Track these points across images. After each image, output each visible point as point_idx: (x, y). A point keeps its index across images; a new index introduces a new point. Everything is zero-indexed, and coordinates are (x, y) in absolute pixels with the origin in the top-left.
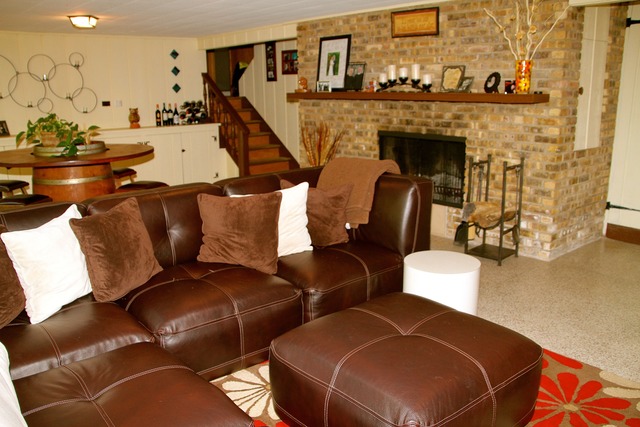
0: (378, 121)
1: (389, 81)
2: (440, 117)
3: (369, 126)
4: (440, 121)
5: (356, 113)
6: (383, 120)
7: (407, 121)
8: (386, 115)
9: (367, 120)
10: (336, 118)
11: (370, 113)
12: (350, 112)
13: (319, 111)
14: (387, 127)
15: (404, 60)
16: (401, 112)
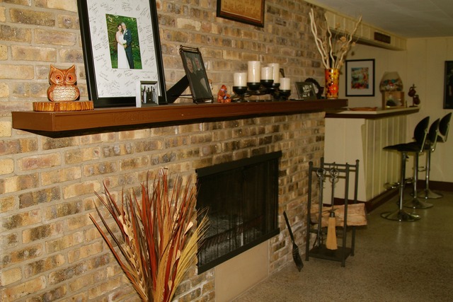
0: (197, 152)
1: (249, 84)
2: (262, 132)
3: (183, 166)
4: (263, 136)
5: (160, 145)
6: (204, 150)
7: (233, 143)
8: (209, 140)
9: (181, 156)
10: (118, 166)
11: (184, 143)
12: (149, 146)
13: (69, 158)
14: (210, 160)
15: (229, 53)
16: (226, 132)
